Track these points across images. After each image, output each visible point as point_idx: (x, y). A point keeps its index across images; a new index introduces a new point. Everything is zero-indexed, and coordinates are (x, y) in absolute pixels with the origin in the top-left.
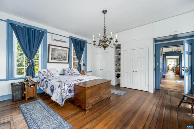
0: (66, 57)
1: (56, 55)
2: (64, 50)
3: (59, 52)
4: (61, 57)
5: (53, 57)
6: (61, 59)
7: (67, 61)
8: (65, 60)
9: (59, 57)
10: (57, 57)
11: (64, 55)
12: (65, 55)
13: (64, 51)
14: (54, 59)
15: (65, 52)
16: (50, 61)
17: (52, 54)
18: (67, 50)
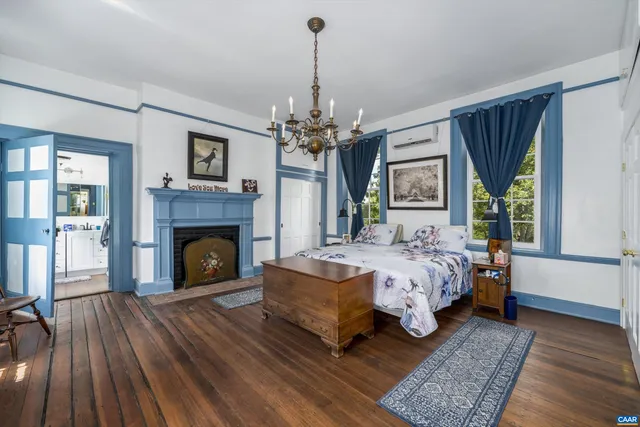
0: (435, 190)
1: (405, 188)
2: (429, 168)
3: (413, 177)
4: (421, 189)
5: (398, 194)
6: (420, 198)
7: (440, 203)
8: (434, 197)
9: (414, 191)
10: (409, 193)
11: (428, 183)
12: (431, 183)
13: (426, 172)
14: (403, 197)
15: (430, 174)
16: (393, 204)
17: (395, 186)
18: (436, 166)
